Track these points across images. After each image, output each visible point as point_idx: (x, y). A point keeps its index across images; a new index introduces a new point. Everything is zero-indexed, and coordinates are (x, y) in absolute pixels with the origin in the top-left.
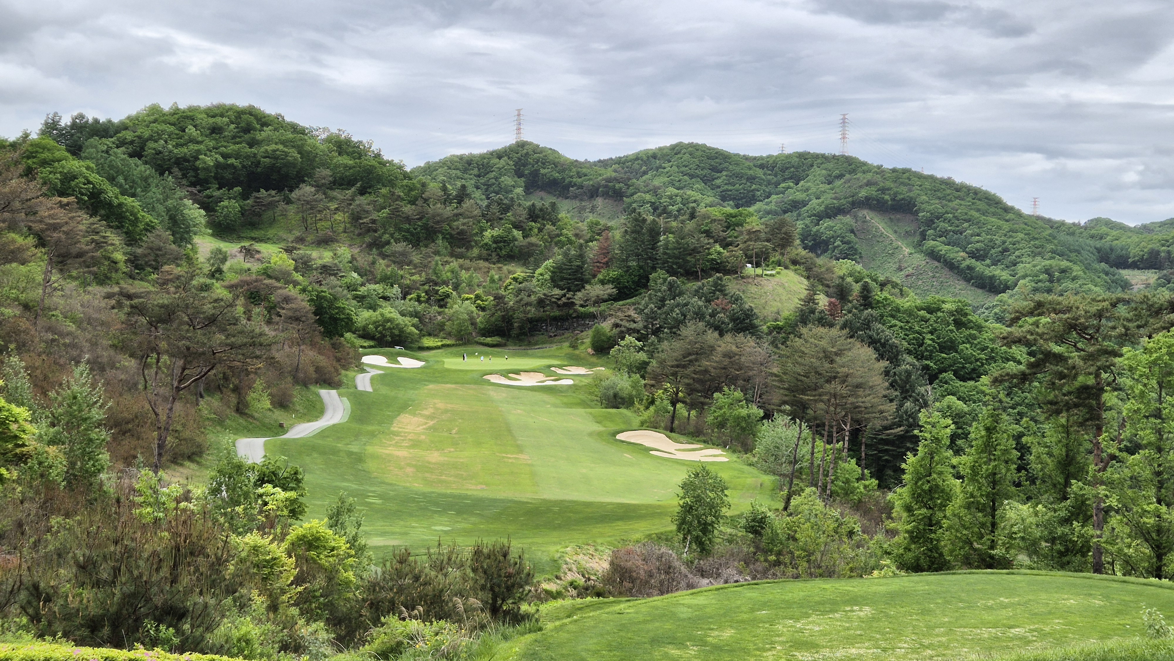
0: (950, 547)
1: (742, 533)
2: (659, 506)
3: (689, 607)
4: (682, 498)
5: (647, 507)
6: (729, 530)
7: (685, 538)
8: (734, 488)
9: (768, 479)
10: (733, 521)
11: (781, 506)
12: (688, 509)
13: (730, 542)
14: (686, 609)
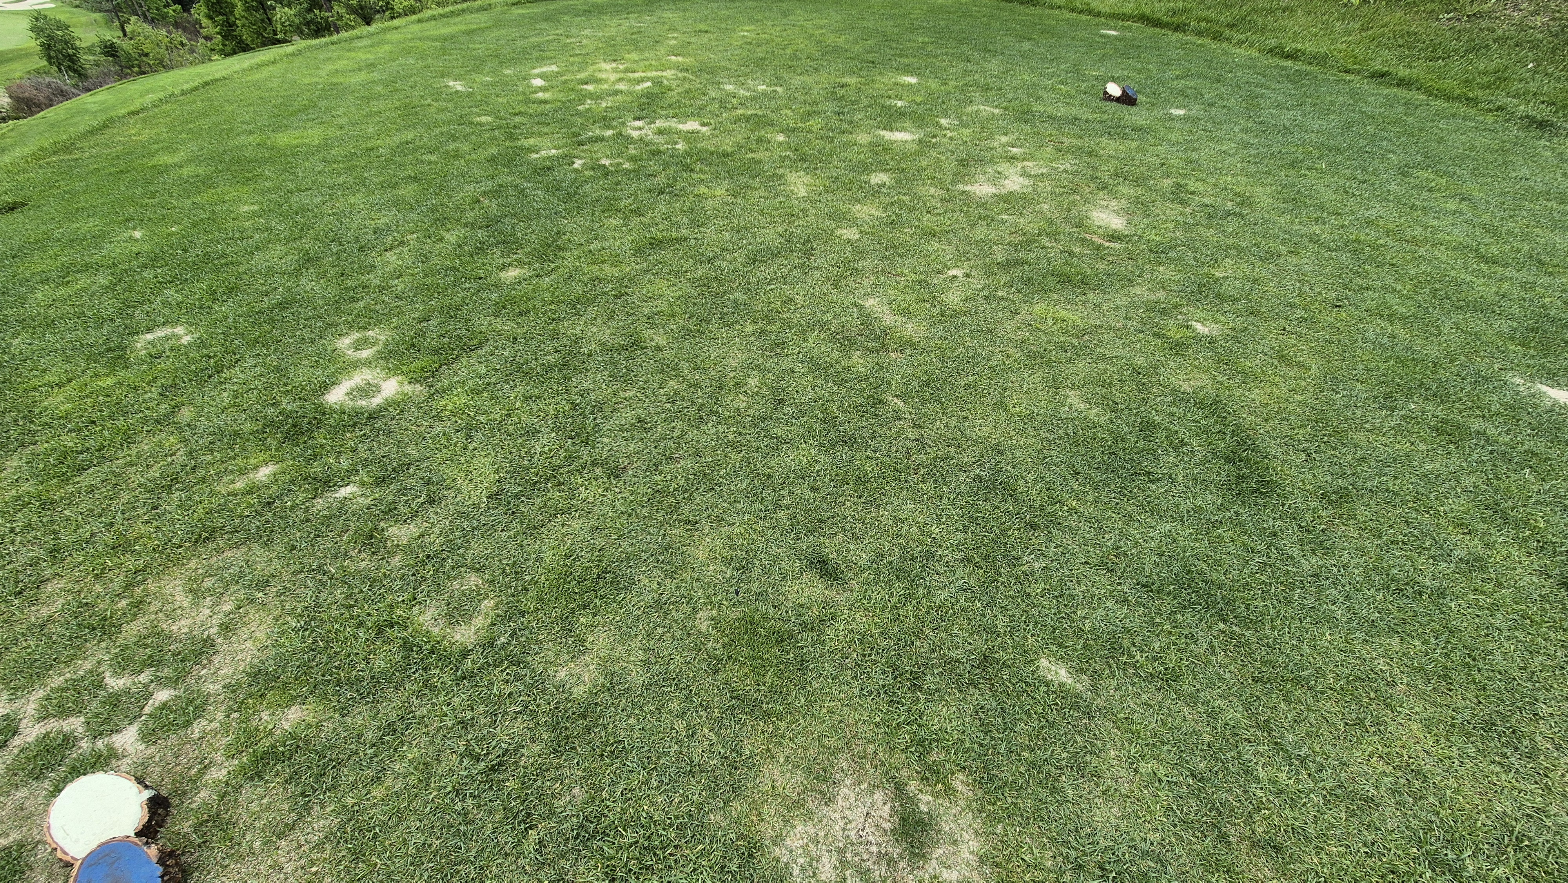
0: (249, 39)
1: (102, 58)
2: (21, 50)
3: (95, 103)
4: (36, 39)
5: (12, 51)
6: (91, 58)
7: (60, 69)
8: (74, 26)
9: (98, 16)
10: (90, 50)
11: (121, 34)
12: (47, 48)
13: (98, 65)
14: (93, 105)
